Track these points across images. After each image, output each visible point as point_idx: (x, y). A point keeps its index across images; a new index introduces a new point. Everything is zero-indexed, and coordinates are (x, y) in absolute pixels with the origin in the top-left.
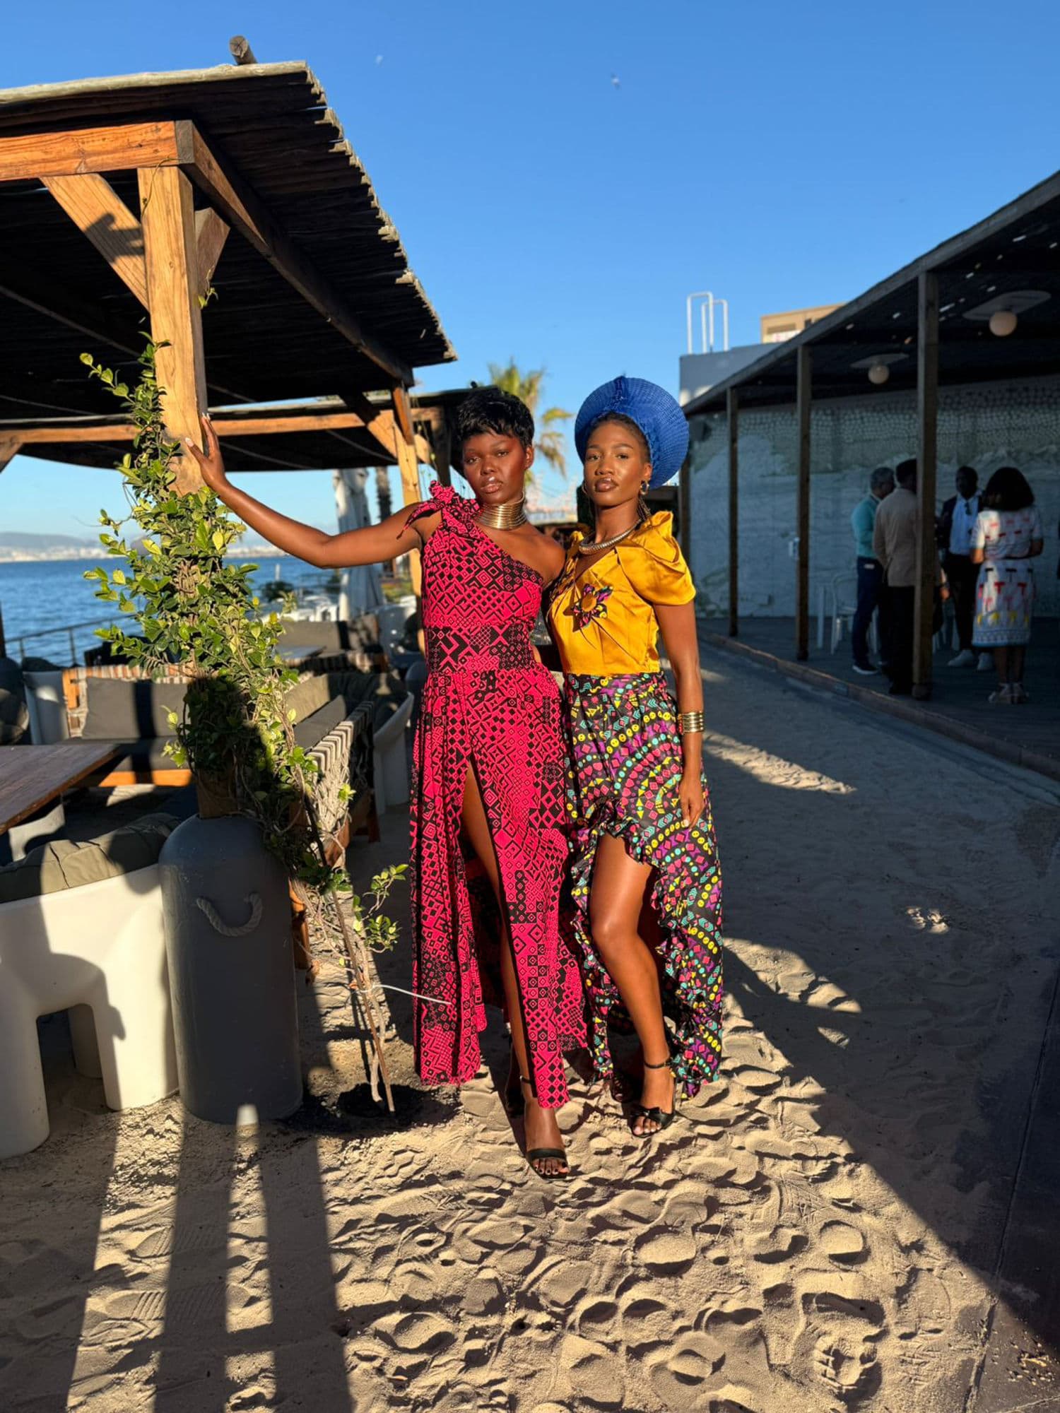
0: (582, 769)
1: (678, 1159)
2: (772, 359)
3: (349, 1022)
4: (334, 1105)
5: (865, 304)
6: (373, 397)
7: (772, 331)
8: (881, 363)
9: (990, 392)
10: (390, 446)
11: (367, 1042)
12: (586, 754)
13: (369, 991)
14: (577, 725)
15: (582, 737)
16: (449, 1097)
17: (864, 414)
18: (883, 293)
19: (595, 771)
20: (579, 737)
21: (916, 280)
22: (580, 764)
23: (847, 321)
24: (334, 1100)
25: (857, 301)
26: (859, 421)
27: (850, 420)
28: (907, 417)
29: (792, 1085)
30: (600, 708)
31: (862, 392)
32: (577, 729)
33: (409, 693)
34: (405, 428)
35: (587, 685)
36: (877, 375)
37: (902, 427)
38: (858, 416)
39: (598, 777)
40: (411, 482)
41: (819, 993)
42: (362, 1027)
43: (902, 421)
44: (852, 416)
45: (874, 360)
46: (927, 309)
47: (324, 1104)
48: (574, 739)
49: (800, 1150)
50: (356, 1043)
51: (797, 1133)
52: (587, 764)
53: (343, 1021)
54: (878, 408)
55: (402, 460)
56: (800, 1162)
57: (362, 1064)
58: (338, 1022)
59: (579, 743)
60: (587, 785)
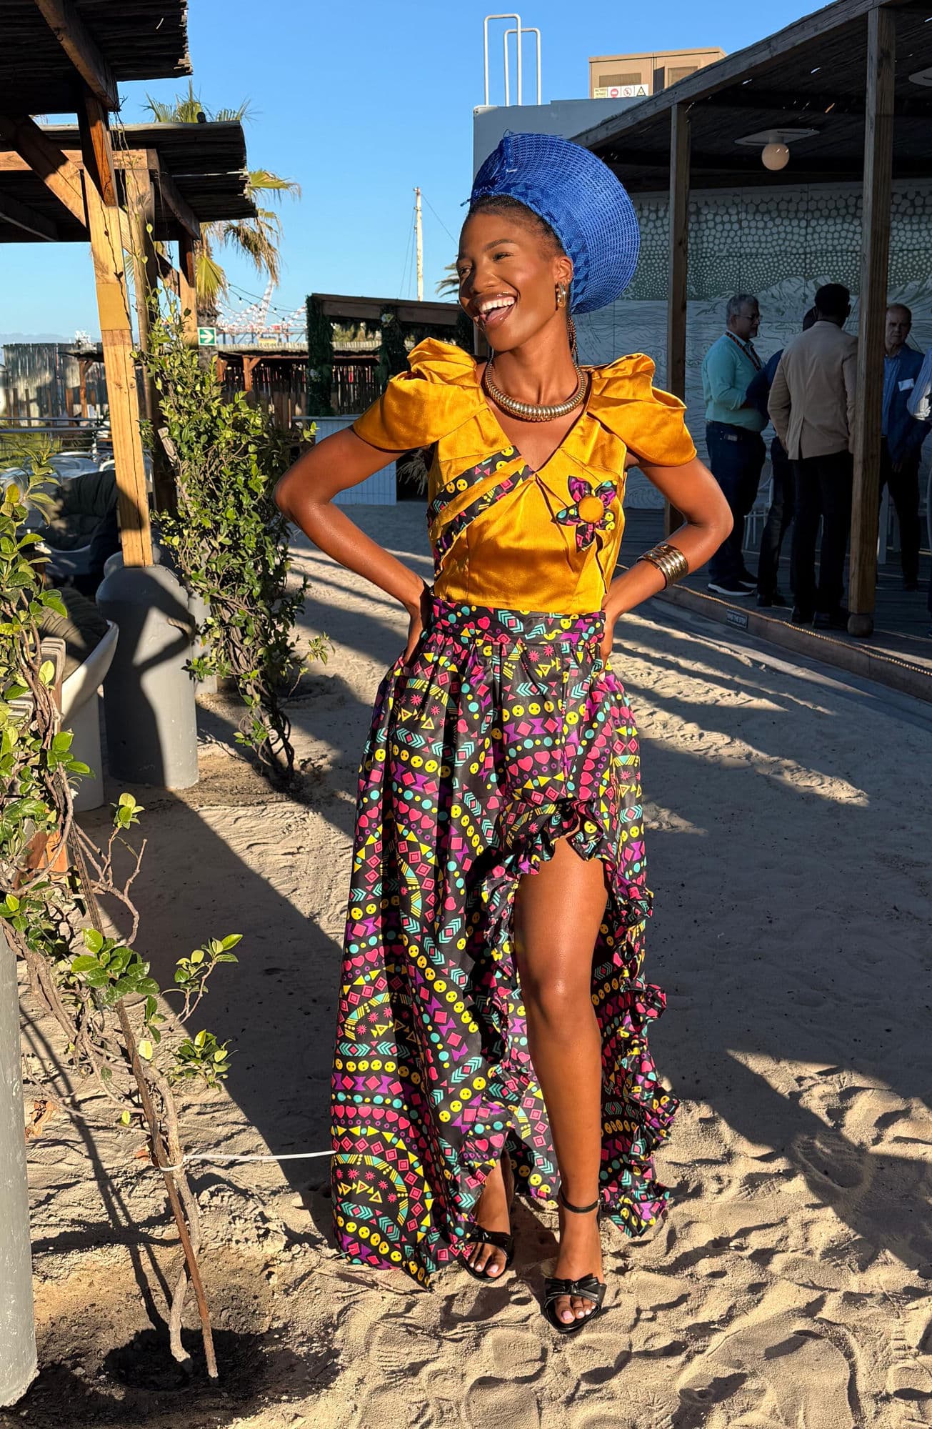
0: (514, 760)
1: (724, 1417)
2: (628, 122)
3: (96, 1213)
4: (99, 1372)
5: (781, 47)
6: (47, 122)
7: (605, 82)
8: (781, 141)
9: (918, 193)
10: (76, 207)
11: (141, 1248)
12: (525, 738)
13: (177, 1168)
14: (513, 691)
15: (518, 711)
16: (310, 1340)
17: (743, 216)
18: (810, 34)
19: (537, 765)
20: (515, 710)
21: (863, 19)
22: (512, 752)
23: (743, 75)
24: (96, 1363)
25: (768, 42)
26: (736, 226)
27: (723, 223)
28: (803, 223)
29: (863, 1269)
30: (556, 663)
31: (748, 183)
32: (511, 697)
33: (110, 623)
34: (104, 181)
35: (540, 628)
36: (775, 158)
37: (796, 237)
38: (734, 218)
39: (543, 774)
40: (112, 269)
41: (856, 1107)
42: (124, 1223)
43: (796, 230)
44: (726, 218)
45: (771, 135)
46: (880, 62)
47: (79, 1371)
48: (505, 712)
49: (910, 1383)
50: (120, 1251)
51: (895, 1353)
52: (524, 753)
53: (80, 1210)
54: (763, 208)
55: (96, 229)
56: (914, 1403)
57: (136, 1289)
58: (73, 1213)
59: (513, 719)
60: (521, 786)
